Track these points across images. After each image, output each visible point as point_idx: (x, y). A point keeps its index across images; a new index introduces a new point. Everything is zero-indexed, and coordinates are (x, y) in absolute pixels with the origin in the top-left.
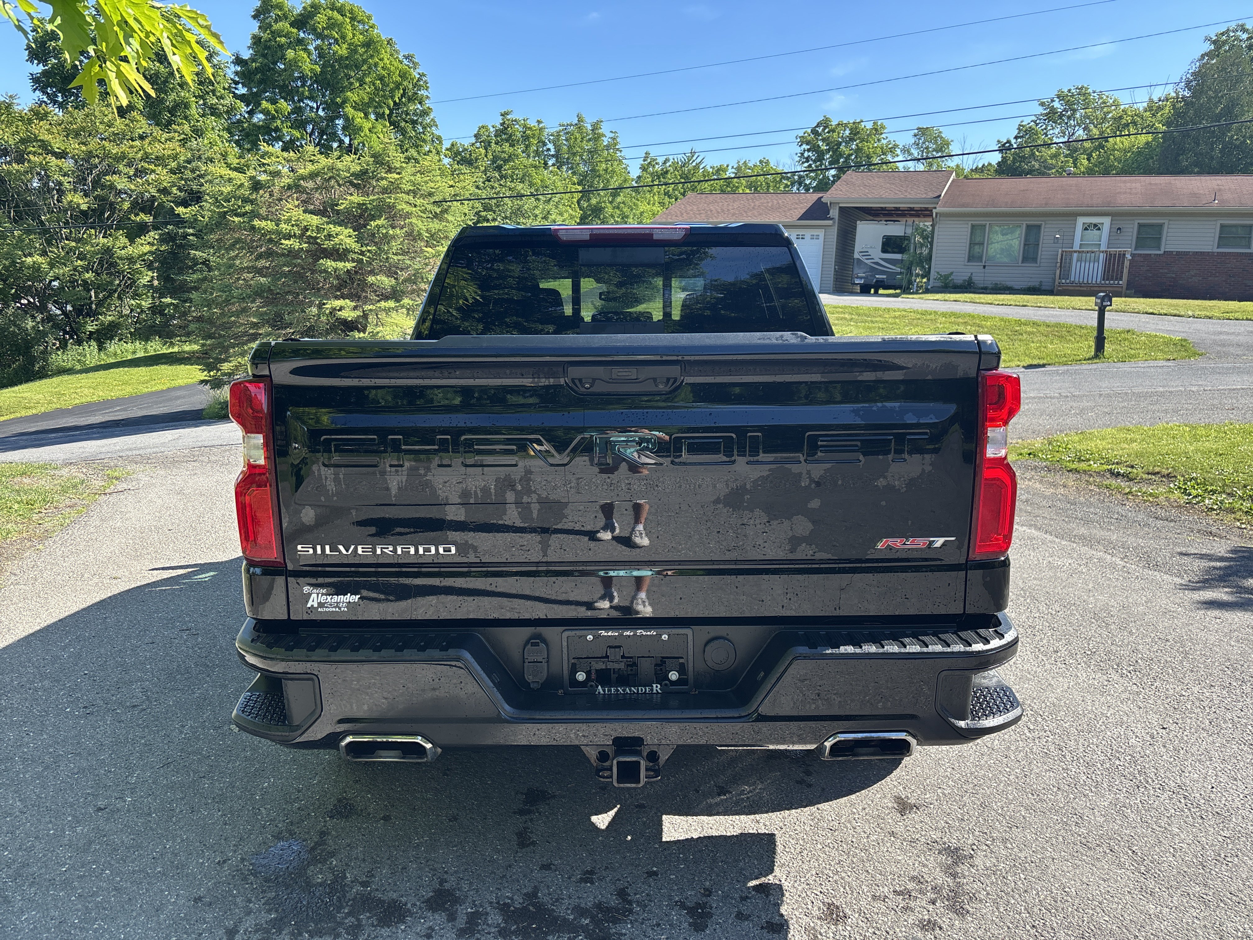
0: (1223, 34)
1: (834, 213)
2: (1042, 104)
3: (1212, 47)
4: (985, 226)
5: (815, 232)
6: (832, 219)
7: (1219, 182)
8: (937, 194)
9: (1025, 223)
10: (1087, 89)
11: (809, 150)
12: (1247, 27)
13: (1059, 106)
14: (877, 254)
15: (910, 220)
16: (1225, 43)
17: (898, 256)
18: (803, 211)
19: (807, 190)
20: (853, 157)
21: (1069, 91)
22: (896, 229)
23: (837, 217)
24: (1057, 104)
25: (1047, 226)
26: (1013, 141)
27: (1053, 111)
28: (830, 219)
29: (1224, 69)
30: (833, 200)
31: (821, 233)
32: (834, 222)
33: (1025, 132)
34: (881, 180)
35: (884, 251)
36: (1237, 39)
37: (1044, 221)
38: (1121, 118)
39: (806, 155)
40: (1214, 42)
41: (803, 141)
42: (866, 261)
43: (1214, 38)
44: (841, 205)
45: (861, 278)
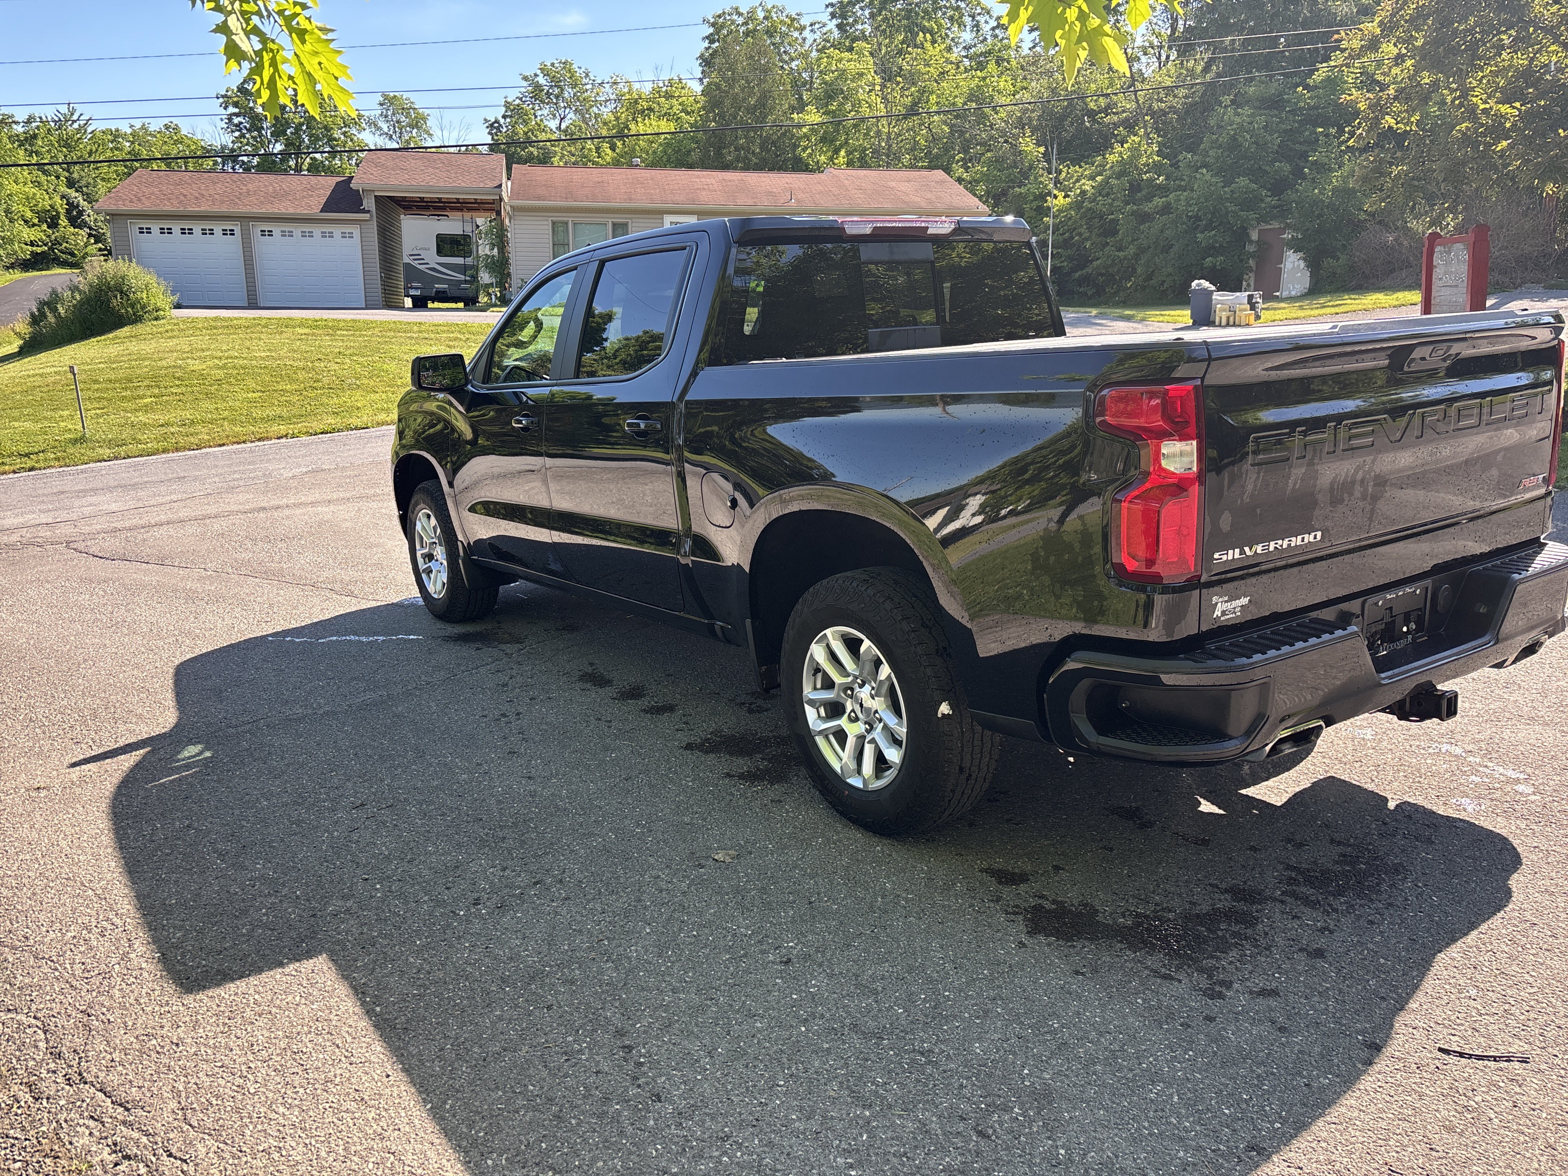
0: (719, 16)
1: (369, 203)
2: (525, 78)
3: (711, 30)
4: (567, 223)
5: (348, 229)
6: (368, 212)
7: (787, 180)
8: (496, 183)
9: (610, 221)
10: (571, 64)
11: (237, 115)
12: (741, 10)
13: (544, 82)
14: (432, 259)
15: (468, 215)
16: (723, 26)
17: (459, 261)
18: (323, 200)
19: (247, 170)
20: (304, 128)
21: (553, 65)
22: (452, 225)
23: (373, 209)
24: (541, 80)
25: (634, 225)
26: (502, 121)
27: (538, 87)
28: (364, 211)
29: (752, 57)
30: (367, 187)
31: (356, 231)
32: (372, 216)
33: (514, 111)
34: (420, 163)
35: (440, 252)
36: (733, 22)
37: (631, 219)
38: (636, 102)
39: (236, 120)
40: (713, 25)
41: (226, 100)
42: (418, 266)
43: (712, 20)
44: (377, 194)
45: (416, 288)
